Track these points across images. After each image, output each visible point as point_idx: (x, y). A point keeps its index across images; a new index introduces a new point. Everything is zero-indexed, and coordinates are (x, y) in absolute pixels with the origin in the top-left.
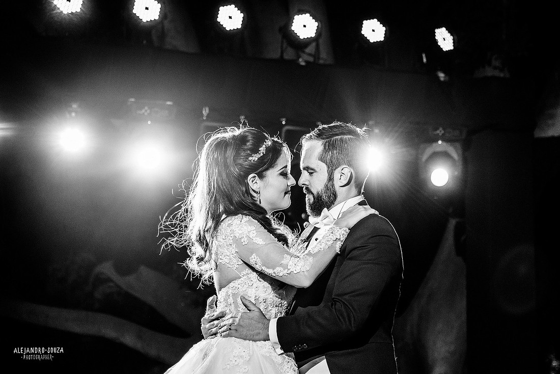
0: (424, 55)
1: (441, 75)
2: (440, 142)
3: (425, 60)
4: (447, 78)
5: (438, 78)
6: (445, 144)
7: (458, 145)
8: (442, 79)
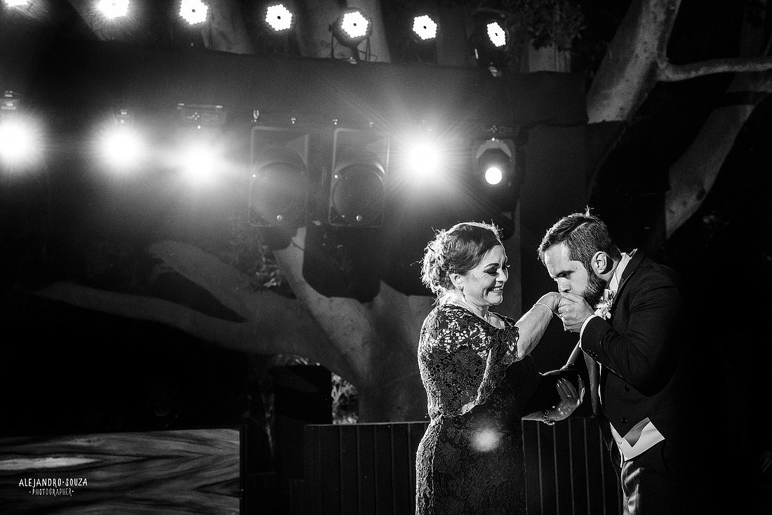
0: (476, 51)
1: (494, 71)
2: (493, 139)
3: (477, 55)
4: (500, 74)
5: (490, 73)
6: (497, 140)
7: (511, 141)
8: (495, 75)
